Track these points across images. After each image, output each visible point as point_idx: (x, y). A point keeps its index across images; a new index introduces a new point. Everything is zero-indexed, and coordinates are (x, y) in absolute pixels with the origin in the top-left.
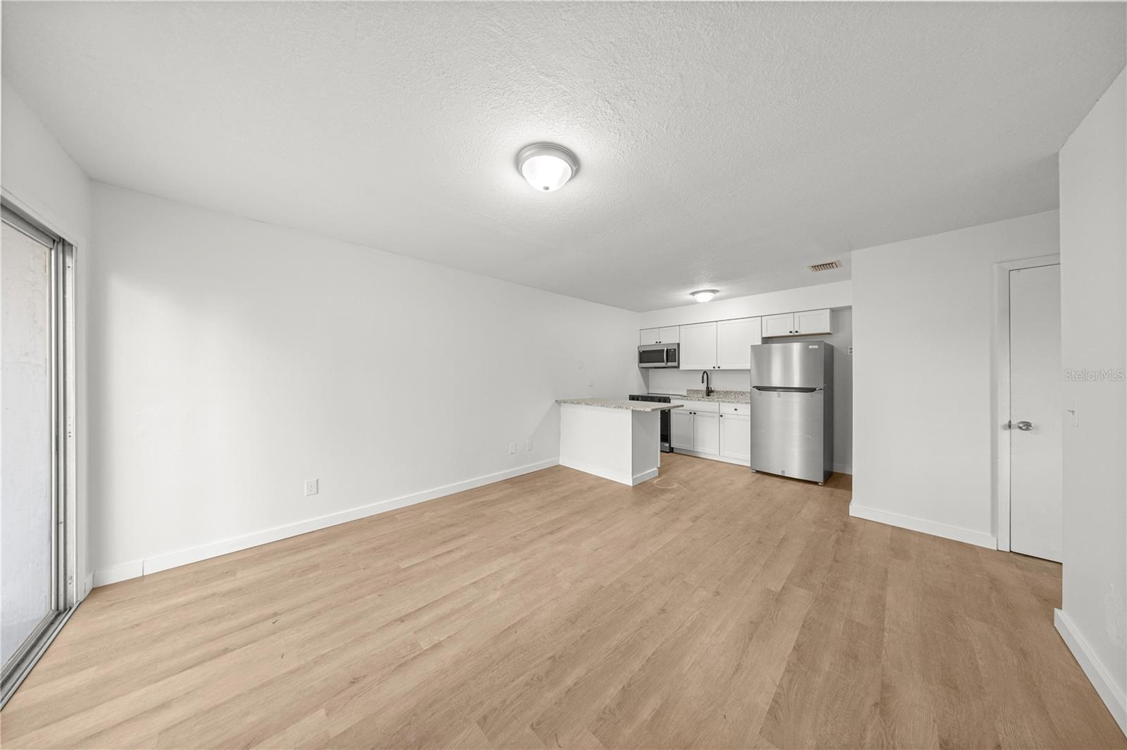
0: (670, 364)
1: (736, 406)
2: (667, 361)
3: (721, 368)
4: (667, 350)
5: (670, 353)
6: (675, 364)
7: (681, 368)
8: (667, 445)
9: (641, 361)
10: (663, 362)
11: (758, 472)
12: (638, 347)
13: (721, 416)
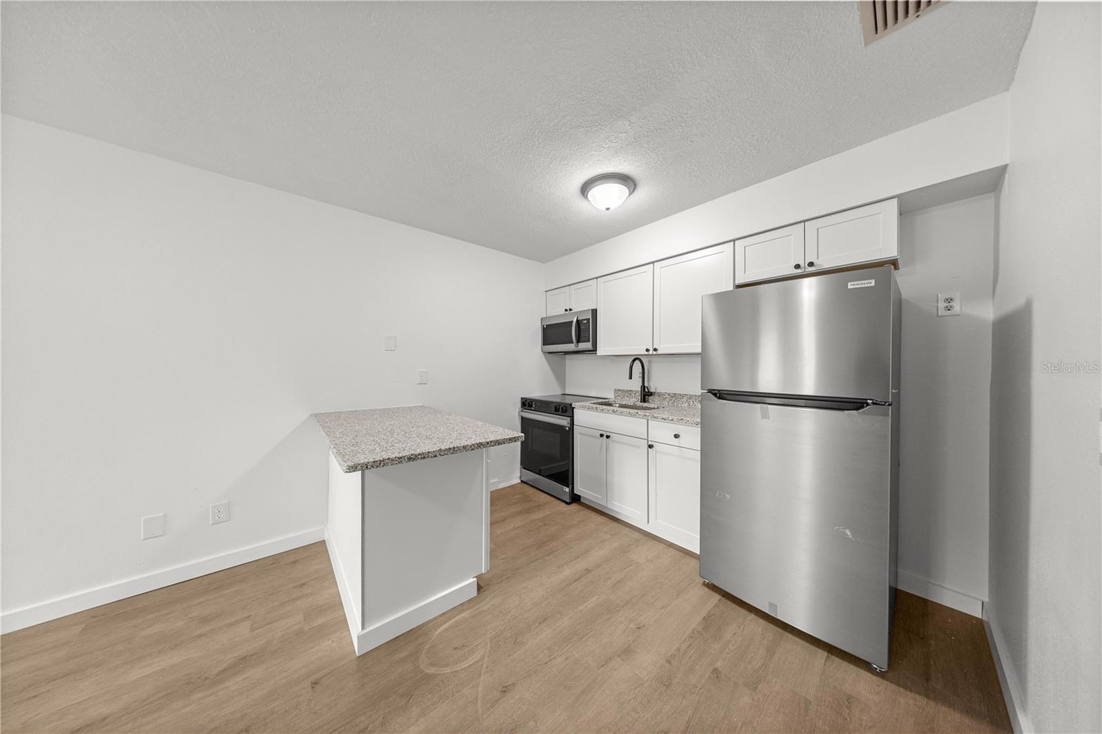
0: (583, 346)
1: (678, 428)
2: (578, 342)
3: (659, 352)
4: (578, 321)
5: (582, 327)
6: (588, 345)
7: (599, 353)
8: (567, 490)
9: (546, 341)
10: (572, 342)
11: (714, 588)
12: (542, 319)
13: (650, 446)
